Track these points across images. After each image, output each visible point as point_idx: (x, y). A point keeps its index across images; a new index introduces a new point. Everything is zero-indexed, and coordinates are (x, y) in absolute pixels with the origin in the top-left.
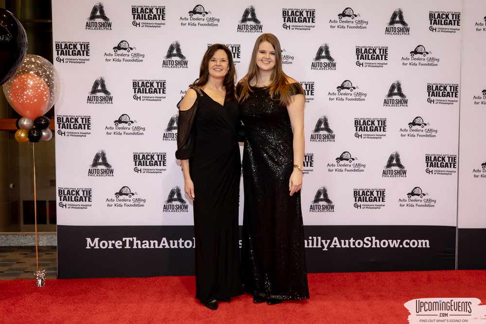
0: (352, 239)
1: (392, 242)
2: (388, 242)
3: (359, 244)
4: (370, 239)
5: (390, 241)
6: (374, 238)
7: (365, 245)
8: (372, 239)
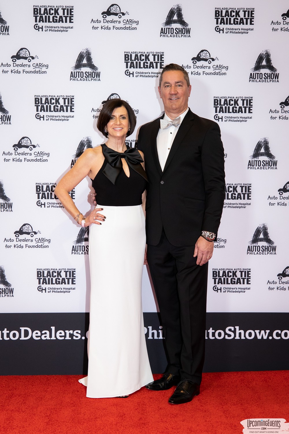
0: (211, 328)
1: (260, 333)
2: (255, 333)
3: (220, 335)
4: (233, 329)
5: (257, 332)
6: (237, 328)
7: (226, 336)
8: (235, 329)
